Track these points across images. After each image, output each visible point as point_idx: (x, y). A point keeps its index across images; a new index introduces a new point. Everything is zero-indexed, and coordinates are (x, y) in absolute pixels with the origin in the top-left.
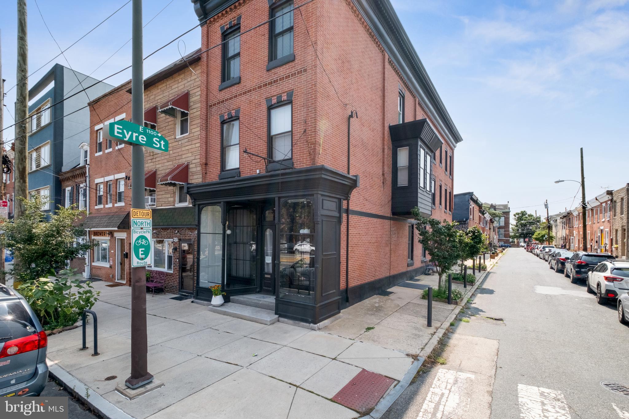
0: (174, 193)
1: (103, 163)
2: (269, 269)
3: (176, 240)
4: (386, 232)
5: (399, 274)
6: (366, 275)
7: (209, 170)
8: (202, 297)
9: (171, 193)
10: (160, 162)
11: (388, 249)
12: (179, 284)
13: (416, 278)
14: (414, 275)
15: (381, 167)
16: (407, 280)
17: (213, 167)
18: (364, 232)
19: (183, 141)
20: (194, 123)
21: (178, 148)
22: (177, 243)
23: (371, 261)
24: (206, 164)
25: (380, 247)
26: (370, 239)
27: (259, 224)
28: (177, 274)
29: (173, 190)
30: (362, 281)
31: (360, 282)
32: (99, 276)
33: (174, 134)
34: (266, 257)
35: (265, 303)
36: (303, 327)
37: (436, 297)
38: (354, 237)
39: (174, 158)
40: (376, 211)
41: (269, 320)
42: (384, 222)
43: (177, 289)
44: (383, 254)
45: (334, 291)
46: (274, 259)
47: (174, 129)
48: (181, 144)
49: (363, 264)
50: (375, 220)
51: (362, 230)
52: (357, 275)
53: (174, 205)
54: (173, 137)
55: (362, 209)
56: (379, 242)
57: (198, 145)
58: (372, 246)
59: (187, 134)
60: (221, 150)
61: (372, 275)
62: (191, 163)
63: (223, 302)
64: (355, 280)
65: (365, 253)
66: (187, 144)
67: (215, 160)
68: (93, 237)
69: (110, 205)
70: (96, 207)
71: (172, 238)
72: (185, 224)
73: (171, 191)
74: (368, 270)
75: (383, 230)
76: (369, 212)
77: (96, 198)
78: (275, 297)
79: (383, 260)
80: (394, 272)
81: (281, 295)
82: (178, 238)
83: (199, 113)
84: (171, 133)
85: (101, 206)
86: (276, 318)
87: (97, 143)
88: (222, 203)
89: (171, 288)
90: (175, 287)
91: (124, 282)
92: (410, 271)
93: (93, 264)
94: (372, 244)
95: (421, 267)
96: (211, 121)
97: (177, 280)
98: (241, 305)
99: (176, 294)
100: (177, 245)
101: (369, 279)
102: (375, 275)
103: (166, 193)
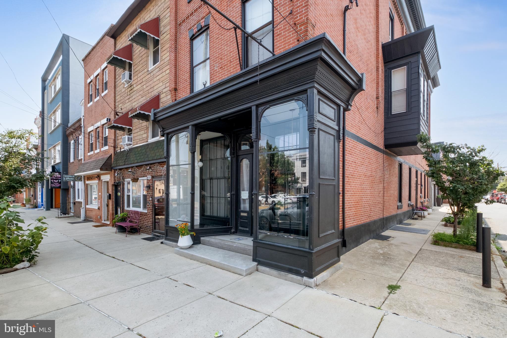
0: (147, 128)
1: (93, 112)
2: (245, 206)
3: (149, 177)
4: (380, 166)
5: (391, 216)
6: (362, 215)
7: (179, 96)
8: (171, 238)
9: (144, 129)
10: (135, 100)
11: (381, 186)
12: (152, 224)
13: (404, 222)
14: (403, 218)
15: (375, 88)
16: (397, 224)
17: (183, 92)
18: (359, 161)
19: (154, 72)
20: (164, 49)
21: (150, 80)
22: (150, 181)
23: (367, 198)
24: (176, 89)
25: (375, 182)
26: (366, 172)
27: (234, 154)
28: (150, 213)
29: (147, 125)
30: (358, 222)
31: (356, 222)
32: (91, 218)
33: (147, 67)
34: (242, 192)
35: (239, 245)
36: (292, 281)
37: (456, 242)
38: (350, 166)
39: (148, 91)
40: (371, 140)
41: (244, 269)
42: (378, 154)
43: (150, 229)
44: (377, 192)
45: (333, 231)
46: (251, 195)
47: (147, 61)
48: (153, 75)
49: (359, 200)
50: (370, 150)
51: (358, 159)
52: (353, 214)
53: (147, 141)
54: (146, 70)
55: (357, 132)
56: (374, 177)
57: (168, 71)
58: (368, 180)
59: (158, 63)
60: (190, 70)
61: (367, 215)
62: (162, 93)
63: (192, 243)
64: (351, 219)
65: (361, 187)
66: (158, 74)
67: (185, 83)
68: (87, 182)
69: (98, 151)
70: (89, 154)
71: (146, 176)
72: (156, 159)
73: (145, 127)
74: (364, 208)
75: (377, 163)
76: (364, 138)
77: (89, 145)
78: (253, 239)
79: (377, 199)
80: (386, 215)
81: (260, 236)
82: (151, 175)
83: (168, 36)
84: (144, 66)
85: (92, 153)
86: (255, 266)
87: (89, 94)
88: (190, 127)
89: (145, 228)
90: (149, 227)
91: (108, 223)
92: (400, 214)
93: (87, 206)
94: (367, 178)
95: (408, 211)
96: (181, 40)
97: (150, 220)
98: (212, 248)
99: (150, 234)
100: (150, 183)
101: (365, 220)
102: (370, 215)
103: (140, 130)
